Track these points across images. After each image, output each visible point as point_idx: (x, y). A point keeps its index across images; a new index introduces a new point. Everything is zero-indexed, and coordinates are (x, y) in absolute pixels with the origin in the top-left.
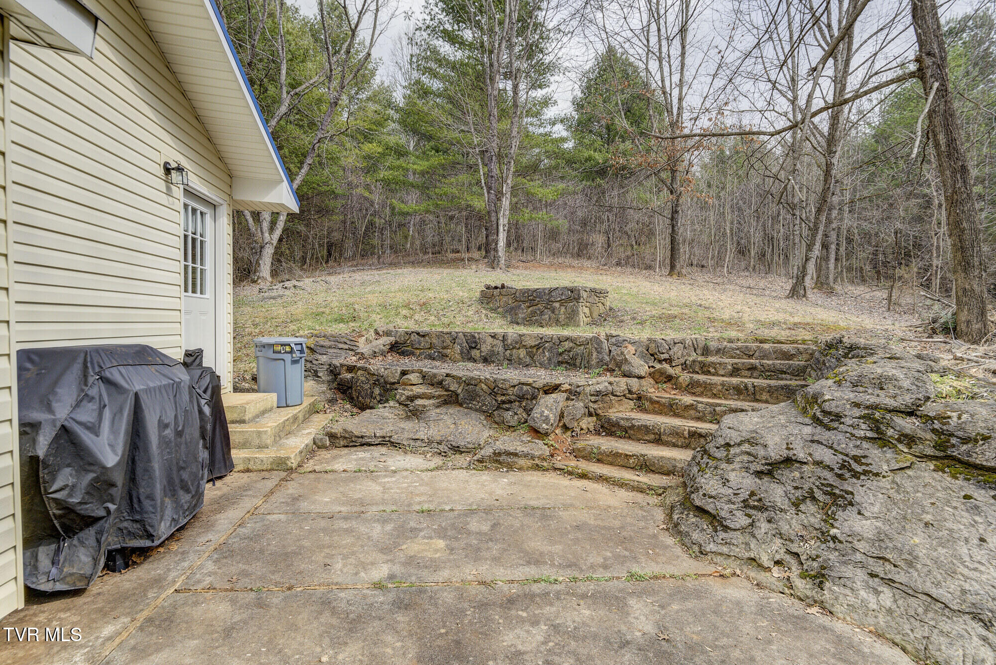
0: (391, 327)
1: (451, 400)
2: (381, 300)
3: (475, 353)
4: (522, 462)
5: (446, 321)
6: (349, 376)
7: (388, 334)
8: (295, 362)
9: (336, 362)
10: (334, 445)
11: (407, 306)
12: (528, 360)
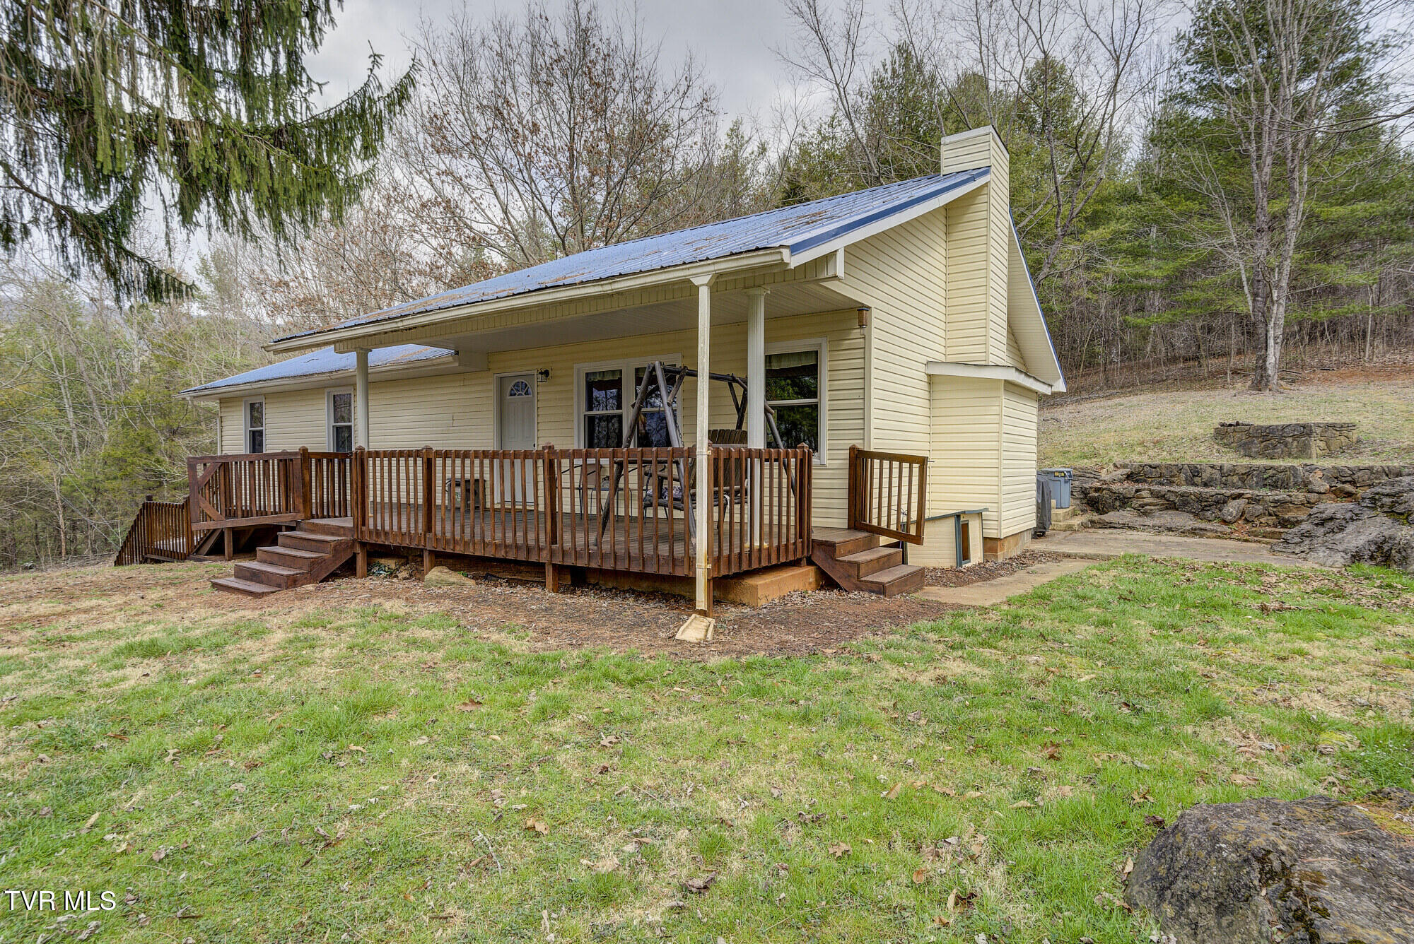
0: (1127, 461)
1: (1171, 506)
2: (1117, 439)
3: (1197, 480)
4: (1209, 534)
5: (1177, 455)
6: (1096, 495)
7: (1125, 466)
8: (1066, 482)
9: (1087, 486)
10: (1093, 527)
11: (1141, 444)
12: (1240, 483)
